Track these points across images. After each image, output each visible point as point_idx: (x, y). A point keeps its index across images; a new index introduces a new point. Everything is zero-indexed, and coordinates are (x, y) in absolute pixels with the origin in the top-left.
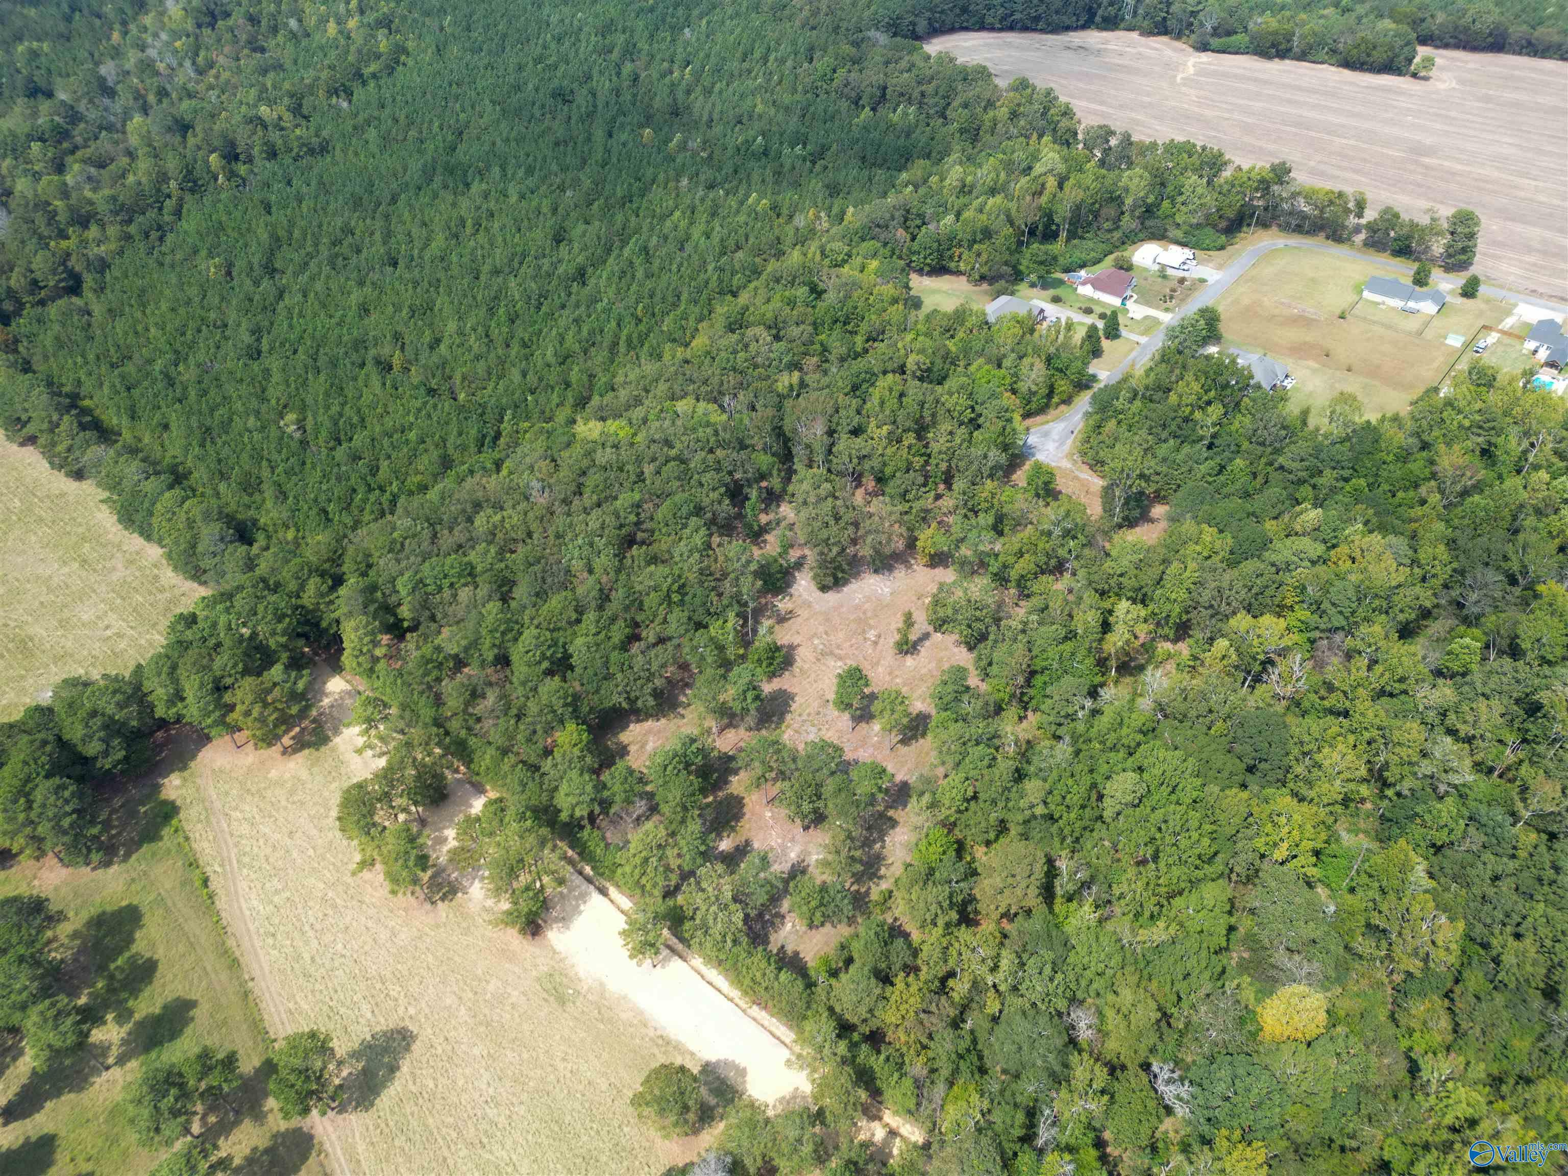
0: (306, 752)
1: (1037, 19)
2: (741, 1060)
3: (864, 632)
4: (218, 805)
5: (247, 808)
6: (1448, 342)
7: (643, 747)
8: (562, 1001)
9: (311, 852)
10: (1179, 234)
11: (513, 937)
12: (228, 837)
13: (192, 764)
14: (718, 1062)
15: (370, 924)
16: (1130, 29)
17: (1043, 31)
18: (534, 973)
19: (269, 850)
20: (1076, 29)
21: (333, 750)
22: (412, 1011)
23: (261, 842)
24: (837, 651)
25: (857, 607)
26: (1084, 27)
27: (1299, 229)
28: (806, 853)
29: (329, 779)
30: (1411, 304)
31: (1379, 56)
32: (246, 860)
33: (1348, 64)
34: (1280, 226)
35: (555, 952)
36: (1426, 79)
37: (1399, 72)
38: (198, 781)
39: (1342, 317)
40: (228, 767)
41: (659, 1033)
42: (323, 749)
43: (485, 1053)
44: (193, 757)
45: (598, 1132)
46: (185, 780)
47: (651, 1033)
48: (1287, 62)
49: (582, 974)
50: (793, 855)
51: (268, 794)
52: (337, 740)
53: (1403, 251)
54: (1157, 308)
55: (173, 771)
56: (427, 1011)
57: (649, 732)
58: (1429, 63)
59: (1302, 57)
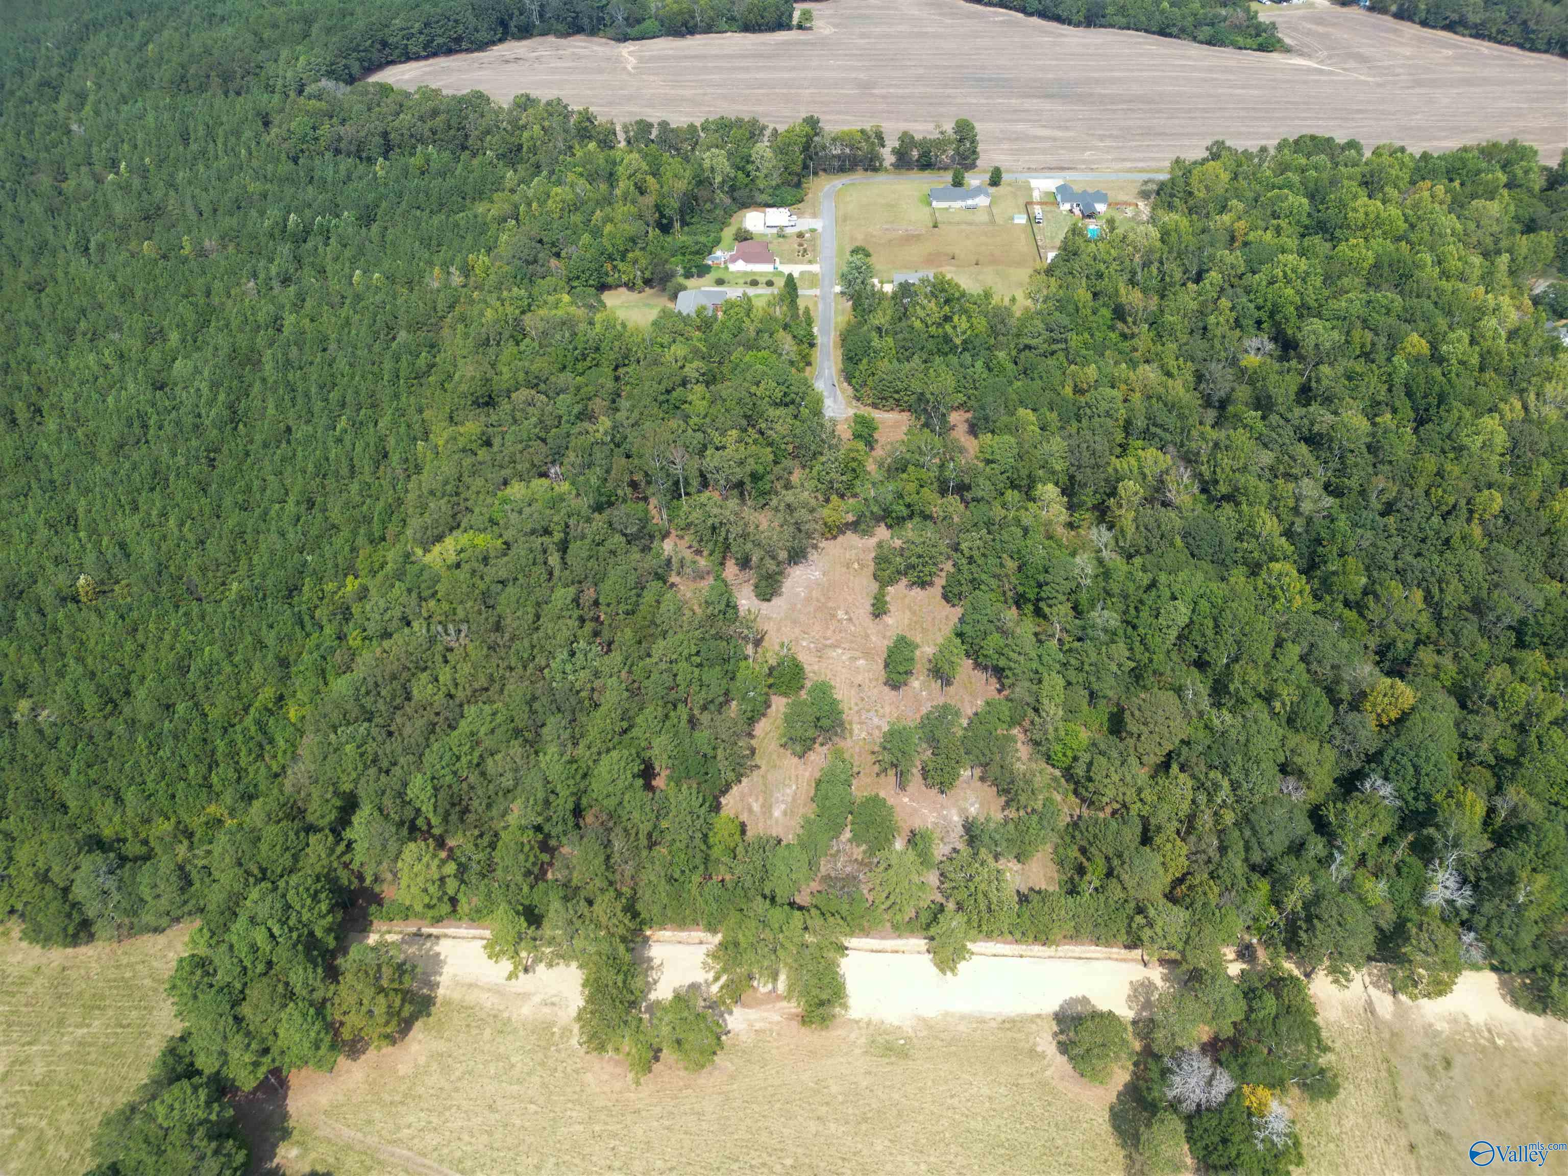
0: (418, 1025)
1: (458, 40)
2: (1076, 992)
3: (833, 616)
4: (372, 1140)
5: (412, 1119)
6: (1017, 221)
7: (750, 810)
8: (904, 1054)
9: (532, 1108)
10: (764, 198)
11: (811, 1037)
12: (420, 1160)
13: (291, 1123)
14: (1062, 1007)
15: (667, 1123)
16: (544, 34)
17: (469, 51)
18: (858, 1051)
19: (485, 1138)
20: (494, 43)
21: (448, 1003)
22: (789, 1162)
23: (466, 1137)
24: (828, 642)
25: (808, 599)
26: (501, 40)
27: (842, 170)
28: (962, 811)
29: (474, 1032)
30: (970, 202)
31: (770, 16)
32: (468, 1164)
33: (747, 28)
34: (825, 170)
35: (857, 1022)
36: (810, 29)
37: (789, 28)
38: (318, 1133)
39: (935, 226)
40: (341, 1098)
41: (999, 1019)
42: (433, 1010)
43: (887, 1143)
44: (285, 1116)
45: (1034, 1128)
46: (301, 1144)
47: (994, 1024)
48: (698, 36)
49: (896, 1023)
50: (956, 818)
51: (421, 1090)
52: (441, 992)
53: (926, 164)
54: (802, 263)
55: (275, 1146)
56: (800, 1151)
57: (743, 797)
58: (807, 15)
59: (709, 29)
